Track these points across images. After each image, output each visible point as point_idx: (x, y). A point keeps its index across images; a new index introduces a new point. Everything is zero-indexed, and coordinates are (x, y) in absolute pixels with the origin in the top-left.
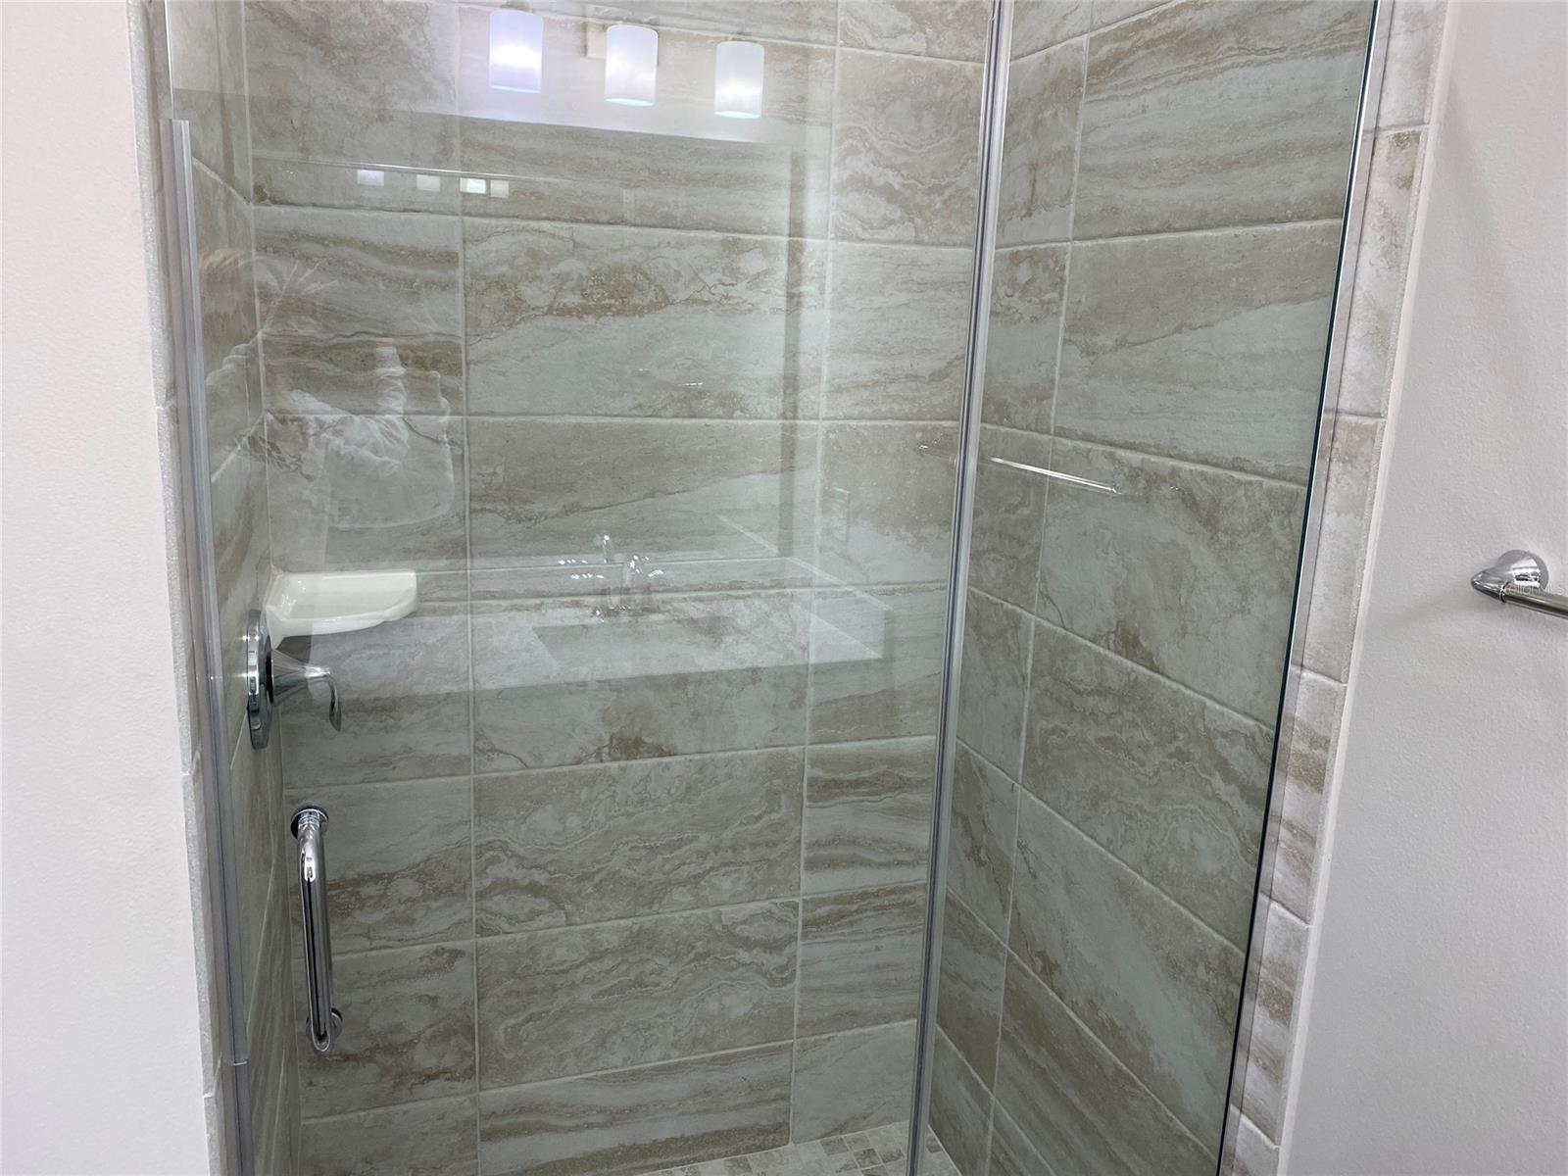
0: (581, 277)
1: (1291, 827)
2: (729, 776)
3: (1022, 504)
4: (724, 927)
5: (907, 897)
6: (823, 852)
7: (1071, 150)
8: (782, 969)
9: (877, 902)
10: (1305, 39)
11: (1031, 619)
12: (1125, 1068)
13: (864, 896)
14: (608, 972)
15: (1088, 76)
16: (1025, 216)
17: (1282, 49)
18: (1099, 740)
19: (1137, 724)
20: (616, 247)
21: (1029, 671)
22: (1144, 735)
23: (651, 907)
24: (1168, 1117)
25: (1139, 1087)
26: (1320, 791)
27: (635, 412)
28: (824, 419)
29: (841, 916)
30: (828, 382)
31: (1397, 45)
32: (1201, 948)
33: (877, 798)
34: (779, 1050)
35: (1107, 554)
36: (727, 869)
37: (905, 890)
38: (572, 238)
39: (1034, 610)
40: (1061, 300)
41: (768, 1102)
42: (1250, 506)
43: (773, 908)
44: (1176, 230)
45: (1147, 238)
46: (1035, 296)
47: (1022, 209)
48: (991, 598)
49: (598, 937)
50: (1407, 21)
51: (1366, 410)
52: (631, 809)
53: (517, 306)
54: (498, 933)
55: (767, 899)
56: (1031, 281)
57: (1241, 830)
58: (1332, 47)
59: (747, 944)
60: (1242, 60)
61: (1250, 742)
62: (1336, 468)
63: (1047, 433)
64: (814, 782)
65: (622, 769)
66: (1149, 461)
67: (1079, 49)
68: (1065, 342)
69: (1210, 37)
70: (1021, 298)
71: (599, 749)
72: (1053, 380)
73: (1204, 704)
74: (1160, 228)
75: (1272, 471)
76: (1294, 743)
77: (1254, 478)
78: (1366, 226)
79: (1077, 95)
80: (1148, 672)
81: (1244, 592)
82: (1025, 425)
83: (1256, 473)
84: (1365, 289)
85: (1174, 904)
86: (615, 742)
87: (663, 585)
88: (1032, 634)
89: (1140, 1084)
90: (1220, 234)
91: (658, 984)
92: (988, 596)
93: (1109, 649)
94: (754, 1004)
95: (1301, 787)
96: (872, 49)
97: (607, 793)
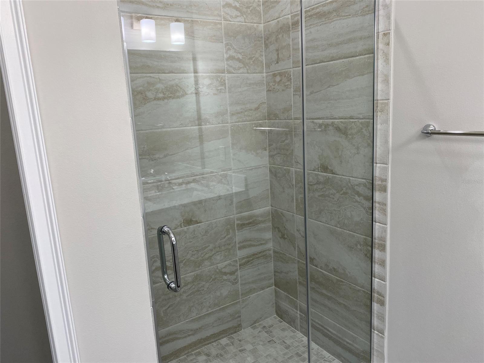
0: (162, 89)
1: (379, 203)
2: (216, 226)
3: (286, 140)
4: (219, 270)
5: (264, 253)
6: (242, 244)
7: (289, 45)
8: (235, 280)
9: (257, 256)
10: (356, 12)
11: (293, 169)
12: (339, 279)
13: (254, 255)
14: (190, 289)
15: (292, 25)
16: (276, 63)
17: (350, 15)
18: (319, 196)
19: (330, 189)
20: (171, 80)
21: (294, 184)
22: (333, 191)
23: (199, 268)
24: (354, 287)
25: (344, 282)
26: (386, 192)
27: (180, 126)
28: (230, 123)
29: (249, 261)
30: (230, 113)
31: (381, 12)
32: (358, 240)
33: (254, 227)
34: (237, 303)
35: (315, 147)
36: (218, 253)
37: (264, 252)
38: (159, 78)
39: (294, 167)
40: (291, 84)
41: (236, 318)
42: (356, 127)
43: (231, 262)
44: (325, 62)
45: (316, 65)
46: (283, 84)
47: (275, 61)
48: (279, 167)
49: (186, 279)
50: (383, 7)
51: (385, 99)
52: (191, 240)
53: (146, 98)
54: (158, 283)
55: (229, 260)
56: (281, 80)
57: (365, 208)
58: (364, 14)
59: (225, 274)
60: (339, 18)
61: (365, 185)
62: (379, 114)
63: (291, 119)
64: (238, 225)
65: (187, 229)
66: (325, 121)
67: (288, 18)
68: (294, 95)
69: (328, 13)
70: (278, 85)
71: (181, 224)
72: (292, 106)
73: (350, 179)
74: (320, 62)
75: (362, 117)
76: (377, 182)
77: (356, 120)
78: (379, 55)
79: (289, 30)
80: (332, 175)
81: (358, 148)
82: (284, 119)
83: (357, 119)
84: (381, 70)
85: (348, 232)
86: (185, 221)
87: (193, 174)
88: (294, 173)
89: (344, 281)
90: (338, 61)
91: (203, 290)
92: (278, 166)
93: (319, 172)
94: (229, 291)
95: (381, 193)
96: (231, 21)
97: (184, 236)
